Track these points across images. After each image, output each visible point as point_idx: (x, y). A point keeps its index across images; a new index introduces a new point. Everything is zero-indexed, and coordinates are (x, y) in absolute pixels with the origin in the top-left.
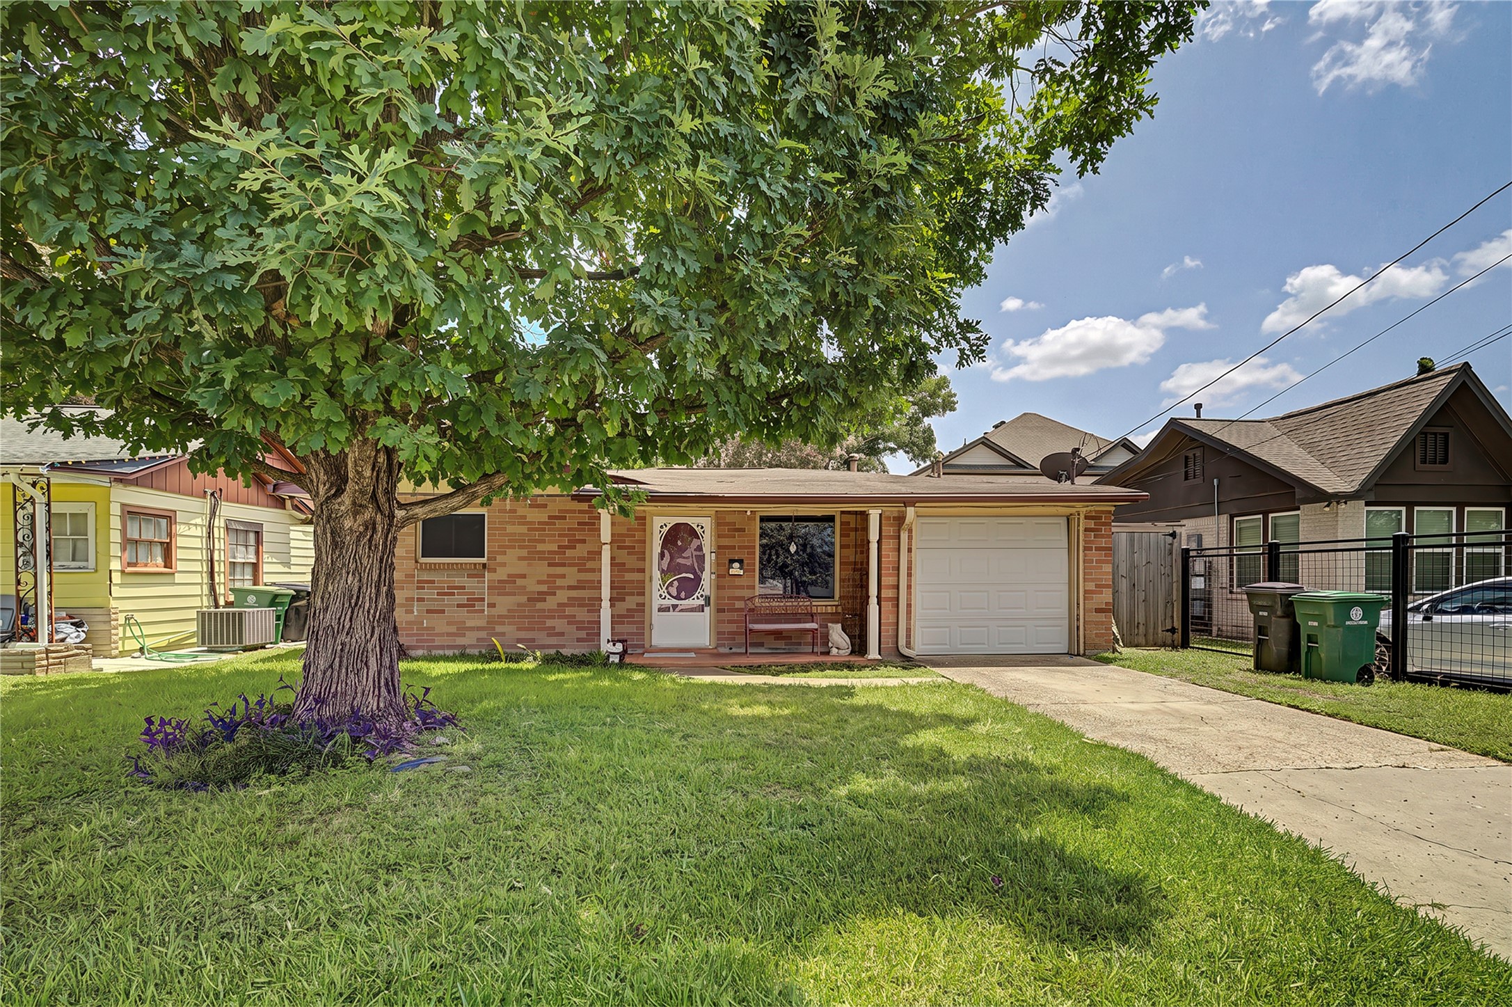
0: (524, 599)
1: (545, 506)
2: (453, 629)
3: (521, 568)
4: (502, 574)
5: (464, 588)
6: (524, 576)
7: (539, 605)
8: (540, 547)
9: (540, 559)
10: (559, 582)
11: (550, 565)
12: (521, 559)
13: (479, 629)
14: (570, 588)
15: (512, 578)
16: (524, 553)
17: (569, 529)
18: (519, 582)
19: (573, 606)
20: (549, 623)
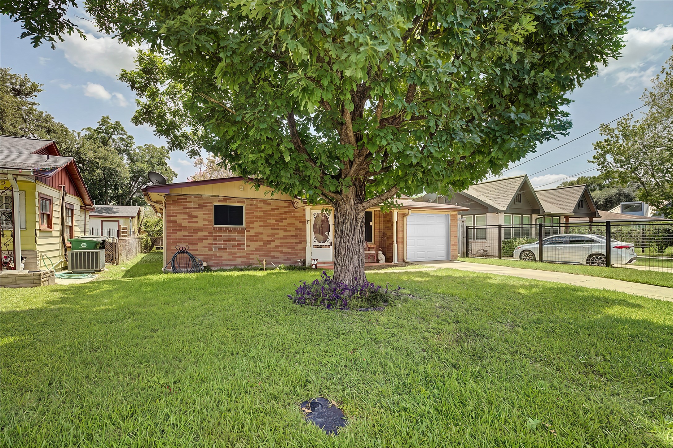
0: (262, 243)
1: (270, 204)
2: (231, 257)
3: (261, 230)
4: (252, 232)
5: (235, 239)
6: (262, 234)
7: (268, 246)
8: (268, 221)
9: (268, 226)
10: (276, 236)
11: (272, 229)
12: (260, 226)
13: (243, 257)
14: (281, 238)
15: (257, 234)
16: (262, 223)
17: (280, 214)
18: (260, 236)
19: (282, 246)
20: (273, 253)
